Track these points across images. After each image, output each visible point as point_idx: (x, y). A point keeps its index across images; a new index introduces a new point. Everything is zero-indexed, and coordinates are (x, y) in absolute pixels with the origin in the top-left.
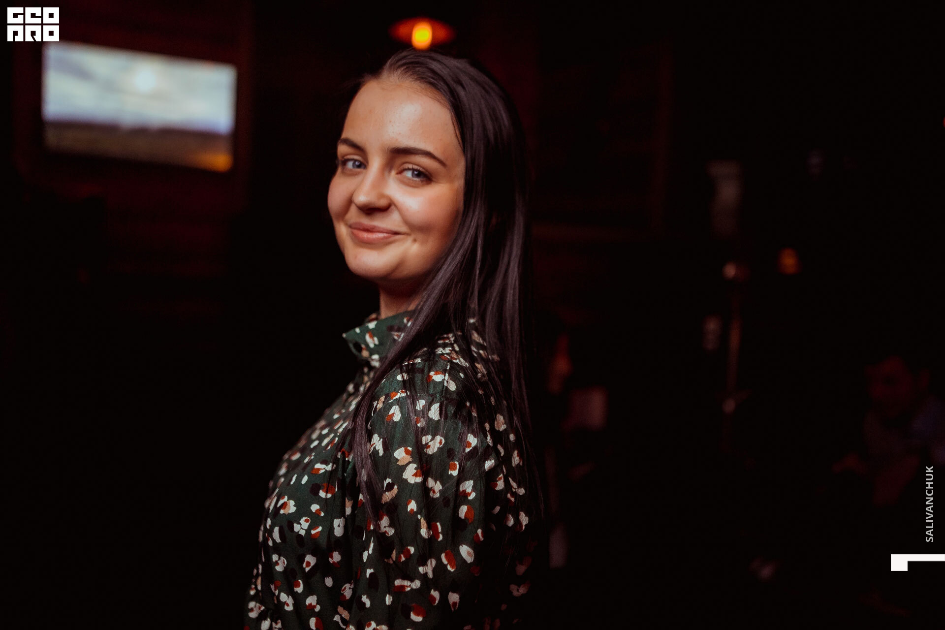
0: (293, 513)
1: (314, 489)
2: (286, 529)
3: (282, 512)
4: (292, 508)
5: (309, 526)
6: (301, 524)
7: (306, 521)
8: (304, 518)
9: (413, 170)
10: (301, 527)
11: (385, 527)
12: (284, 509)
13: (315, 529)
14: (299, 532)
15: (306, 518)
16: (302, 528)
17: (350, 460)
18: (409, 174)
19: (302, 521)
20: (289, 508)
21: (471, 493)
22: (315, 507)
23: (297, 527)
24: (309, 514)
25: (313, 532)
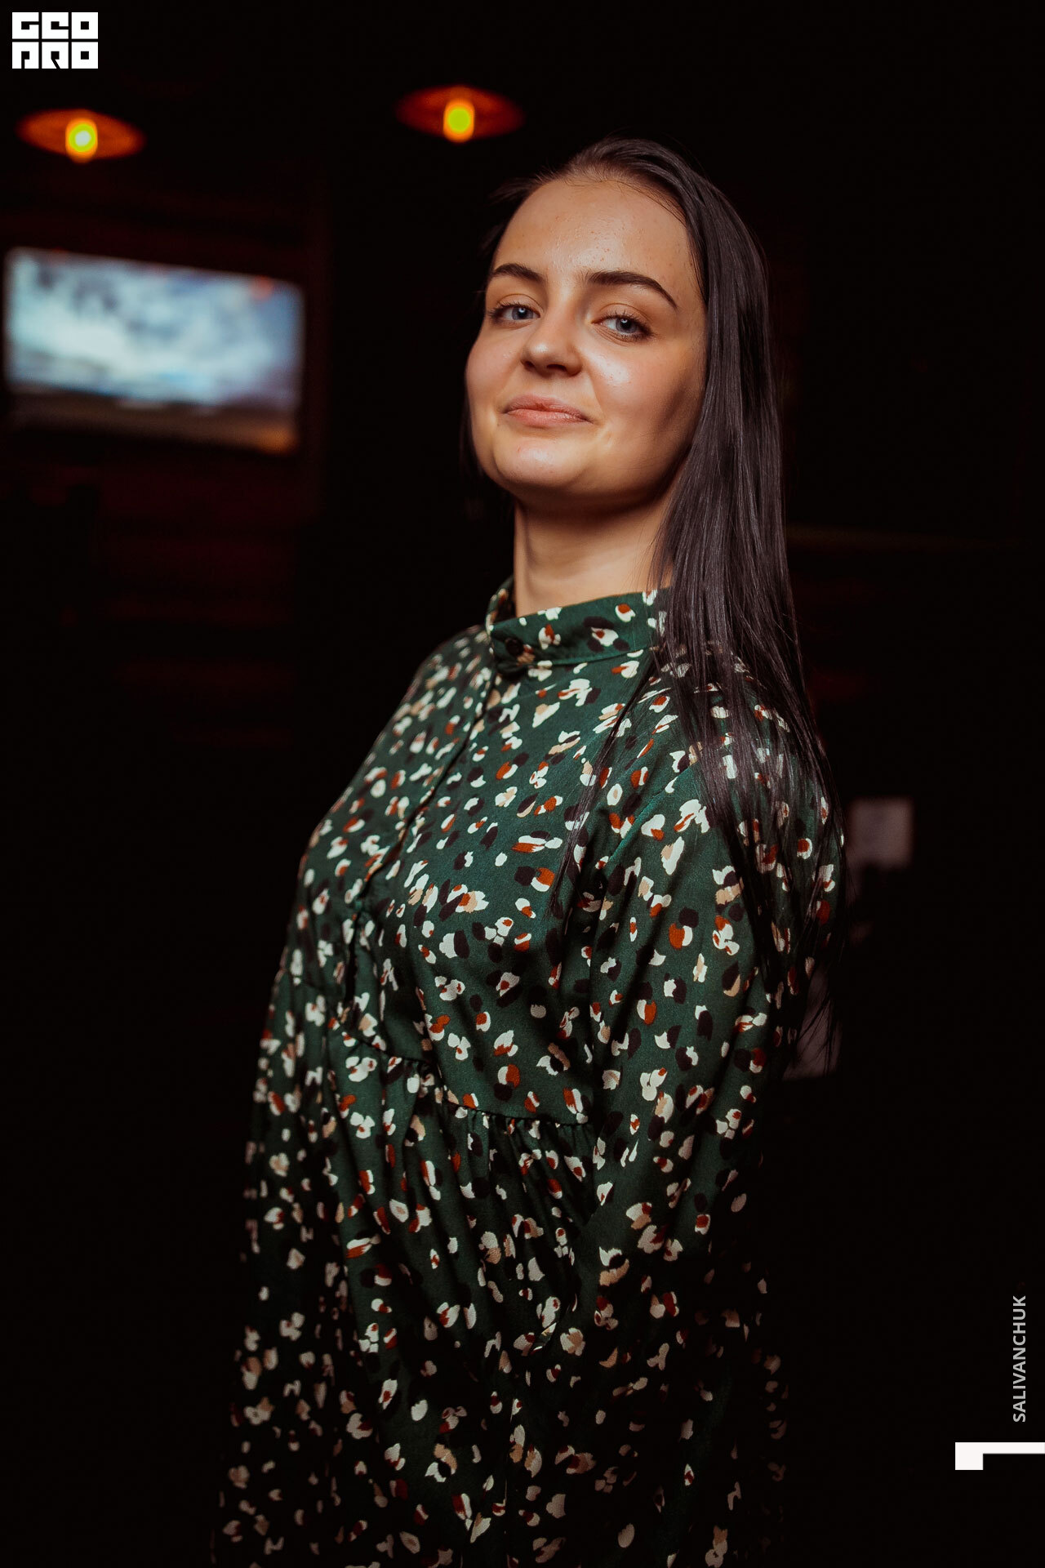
0: (481, 911)
1: (523, 876)
2: (469, 934)
3: (459, 909)
4: (479, 901)
5: (511, 932)
6: (497, 929)
7: (507, 923)
8: (503, 919)
9: (618, 318)
10: (499, 931)
11: (726, 941)
12: (465, 903)
13: (520, 937)
14: (493, 939)
15: (506, 918)
16: (498, 934)
17: (623, 836)
18: (612, 325)
19: (500, 923)
20: (476, 904)
21: (830, 881)
22: (522, 904)
23: (489, 933)
24: (512, 912)
25: (517, 942)
